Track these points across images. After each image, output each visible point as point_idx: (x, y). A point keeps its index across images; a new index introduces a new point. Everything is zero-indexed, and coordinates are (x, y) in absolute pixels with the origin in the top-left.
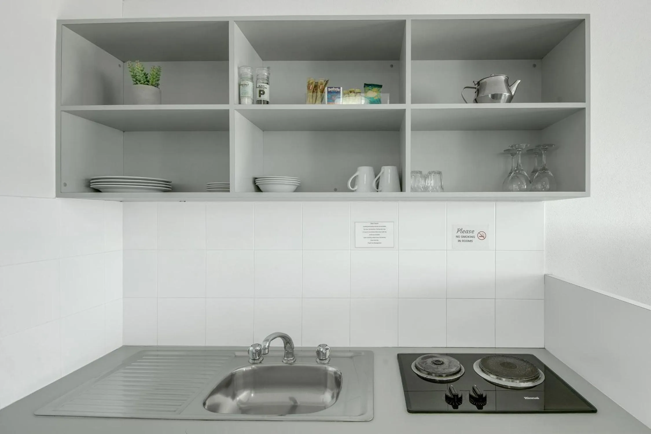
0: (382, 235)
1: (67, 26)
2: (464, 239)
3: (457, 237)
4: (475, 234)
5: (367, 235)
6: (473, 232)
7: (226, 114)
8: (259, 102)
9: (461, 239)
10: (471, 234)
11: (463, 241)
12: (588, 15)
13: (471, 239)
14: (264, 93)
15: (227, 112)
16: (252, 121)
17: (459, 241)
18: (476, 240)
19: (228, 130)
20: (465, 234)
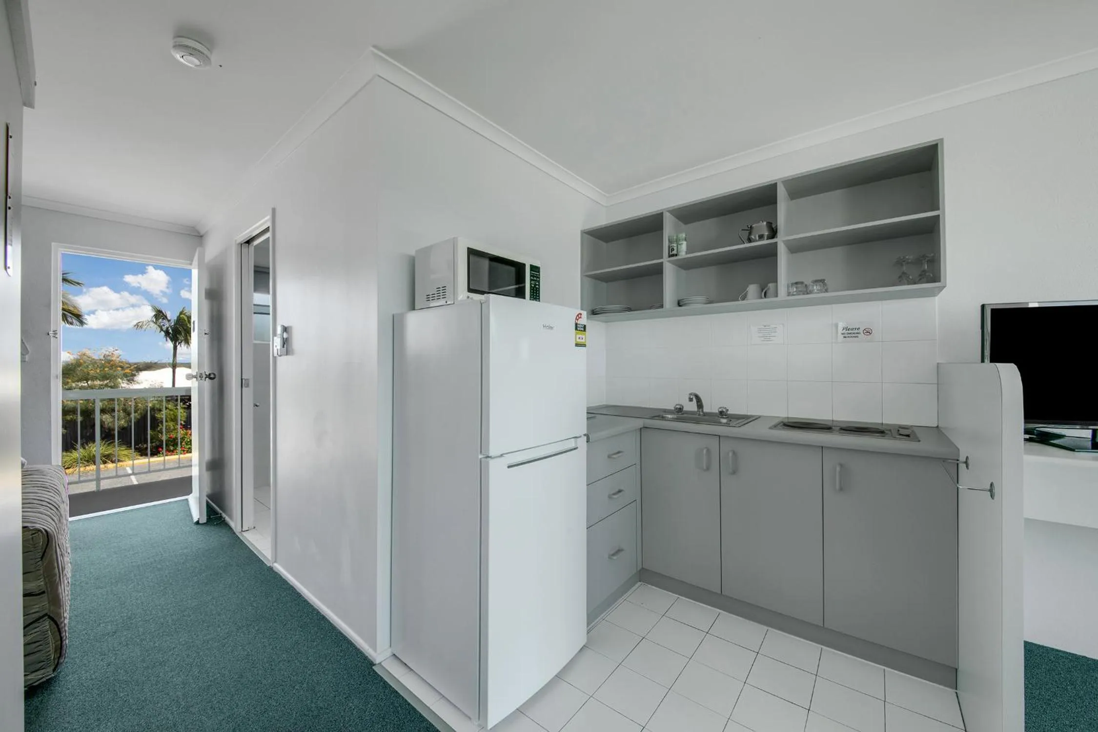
0: (773, 334)
1: (585, 233)
2: (849, 335)
3: (843, 334)
4: (861, 331)
5: (761, 335)
6: (859, 329)
7: (661, 265)
8: (673, 255)
9: (846, 335)
10: (856, 331)
11: (848, 337)
12: (942, 140)
13: (857, 335)
14: (674, 250)
15: (662, 263)
16: (676, 265)
17: (845, 337)
18: (861, 336)
19: (662, 273)
20: (850, 332)
